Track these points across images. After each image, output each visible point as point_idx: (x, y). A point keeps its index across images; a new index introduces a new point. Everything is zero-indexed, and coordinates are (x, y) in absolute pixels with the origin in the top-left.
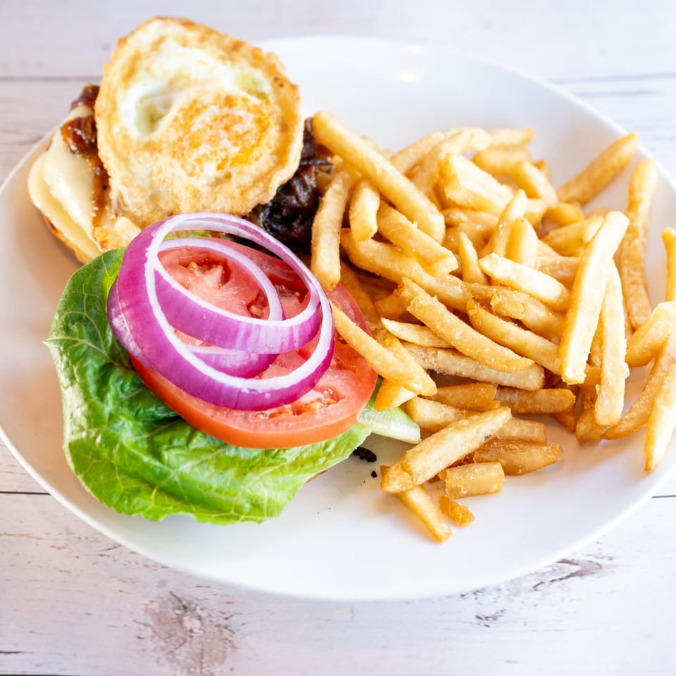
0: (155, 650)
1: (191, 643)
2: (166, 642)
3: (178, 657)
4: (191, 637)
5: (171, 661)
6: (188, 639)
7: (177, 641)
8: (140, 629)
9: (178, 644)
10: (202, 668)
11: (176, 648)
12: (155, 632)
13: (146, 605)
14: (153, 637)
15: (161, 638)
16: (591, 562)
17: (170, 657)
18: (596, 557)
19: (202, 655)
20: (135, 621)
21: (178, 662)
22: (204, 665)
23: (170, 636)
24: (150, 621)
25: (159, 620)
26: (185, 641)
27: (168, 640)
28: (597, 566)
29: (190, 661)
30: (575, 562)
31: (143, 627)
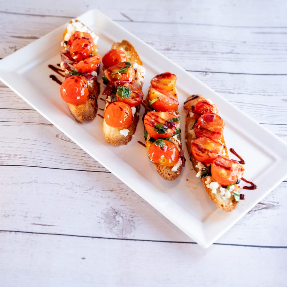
0: (105, 227)
1: (118, 226)
2: (109, 225)
3: (114, 231)
4: (119, 223)
5: (111, 232)
6: (118, 224)
7: (113, 225)
8: (99, 220)
9: (114, 226)
10: (122, 235)
11: (113, 227)
12: (105, 221)
13: (102, 211)
14: (104, 223)
15: (107, 223)
16: (270, 204)
17: (111, 230)
18: (272, 202)
19: (123, 230)
20: (97, 217)
21: (114, 232)
22: (124, 234)
23: (111, 223)
24: (103, 217)
25: (107, 217)
26: (116, 225)
27: (110, 224)
28: (273, 206)
29: (118, 232)
30: (264, 204)
31: (100, 219)
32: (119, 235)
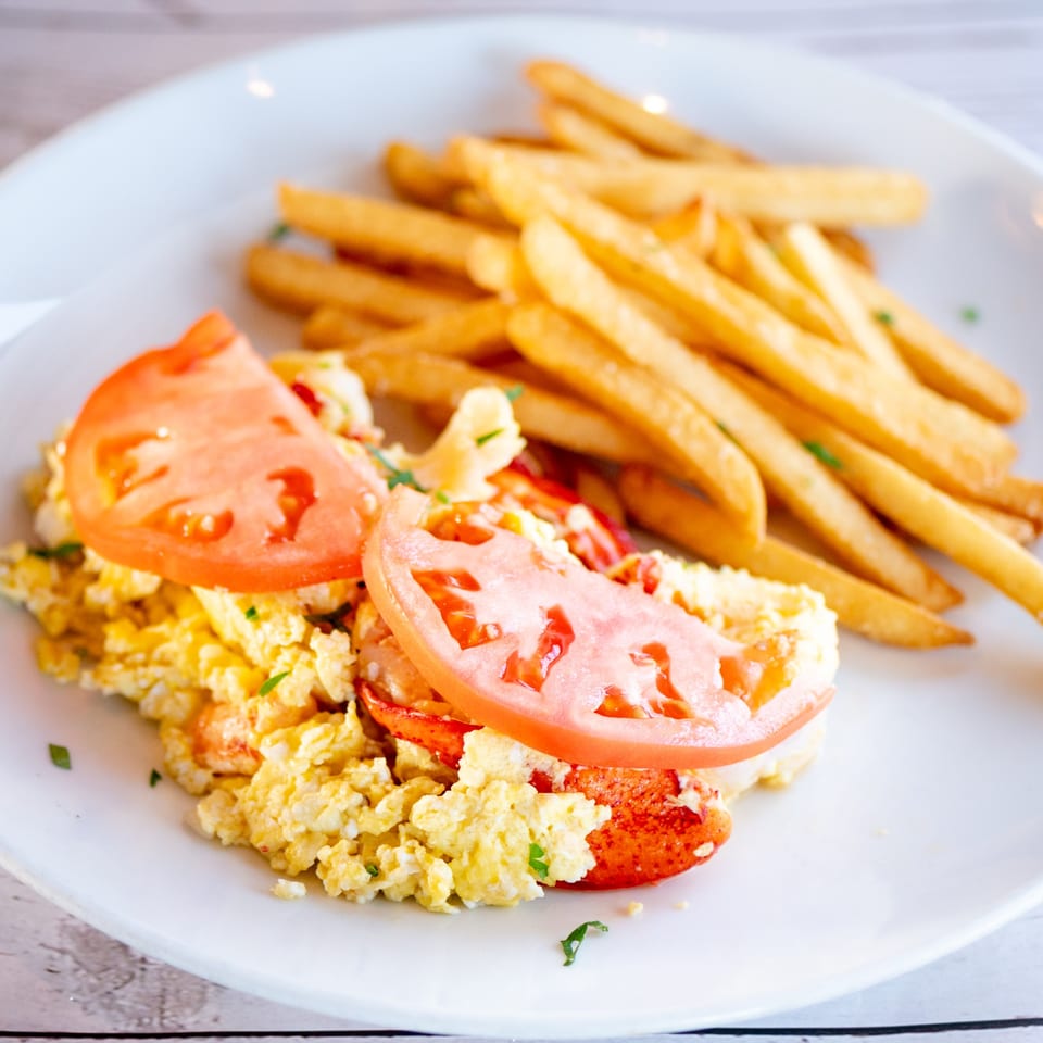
32: (146, 1021)
